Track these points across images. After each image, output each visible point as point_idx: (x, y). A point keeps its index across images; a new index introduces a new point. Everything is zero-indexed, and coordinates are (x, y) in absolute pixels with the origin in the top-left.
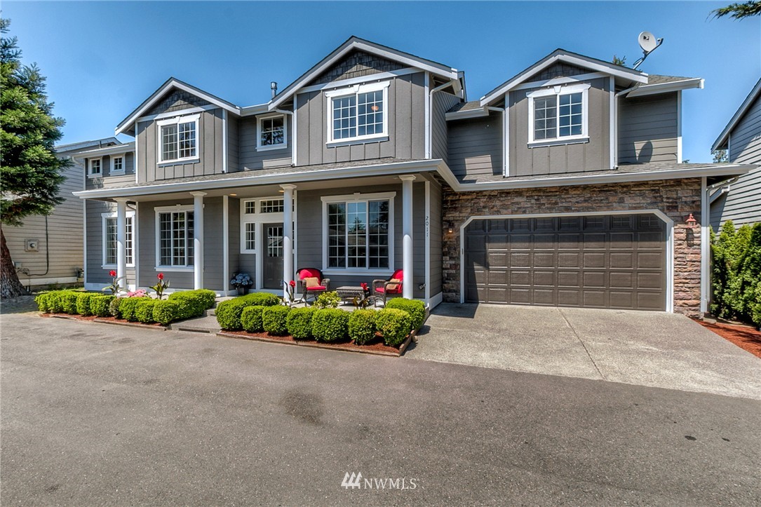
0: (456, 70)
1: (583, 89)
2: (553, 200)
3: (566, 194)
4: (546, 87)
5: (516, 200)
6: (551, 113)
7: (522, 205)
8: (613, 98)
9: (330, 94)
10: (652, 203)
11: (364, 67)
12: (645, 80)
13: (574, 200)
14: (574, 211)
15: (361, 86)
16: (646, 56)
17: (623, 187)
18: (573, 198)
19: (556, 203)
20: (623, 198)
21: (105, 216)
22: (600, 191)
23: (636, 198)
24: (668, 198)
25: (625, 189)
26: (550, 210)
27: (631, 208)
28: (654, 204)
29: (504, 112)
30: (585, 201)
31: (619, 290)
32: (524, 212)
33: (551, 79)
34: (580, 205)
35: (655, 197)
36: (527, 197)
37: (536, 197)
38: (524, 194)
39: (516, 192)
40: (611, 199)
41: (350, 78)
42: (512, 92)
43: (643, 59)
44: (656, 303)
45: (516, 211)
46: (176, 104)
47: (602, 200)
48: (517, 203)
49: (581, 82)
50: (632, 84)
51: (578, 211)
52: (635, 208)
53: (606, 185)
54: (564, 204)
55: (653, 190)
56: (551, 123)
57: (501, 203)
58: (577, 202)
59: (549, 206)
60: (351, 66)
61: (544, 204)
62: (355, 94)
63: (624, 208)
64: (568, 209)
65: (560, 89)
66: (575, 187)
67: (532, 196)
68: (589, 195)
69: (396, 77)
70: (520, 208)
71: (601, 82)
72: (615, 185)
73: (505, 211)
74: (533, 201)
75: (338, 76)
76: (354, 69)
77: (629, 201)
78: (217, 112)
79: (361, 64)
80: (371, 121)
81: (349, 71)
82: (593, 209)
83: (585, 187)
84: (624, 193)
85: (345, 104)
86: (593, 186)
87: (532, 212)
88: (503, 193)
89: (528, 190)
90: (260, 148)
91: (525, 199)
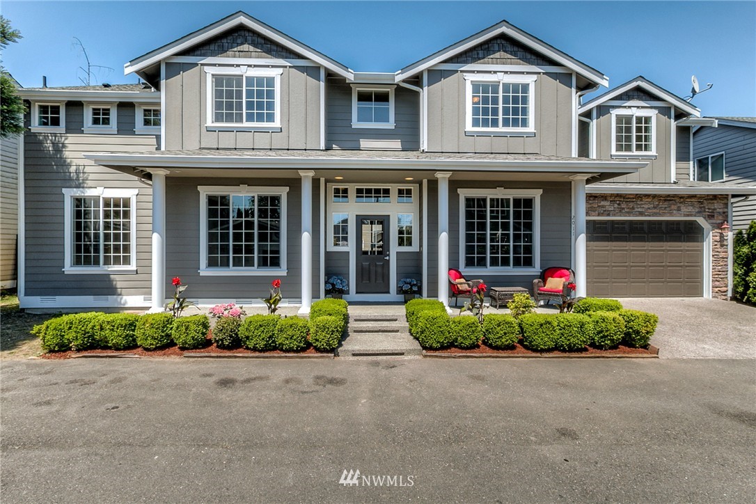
0: (608, 79)
1: (653, 113)
2: (631, 205)
3: (641, 200)
4: (625, 107)
5: (603, 203)
6: (628, 130)
7: (607, 208)
8: (673, 124)
9: (470, 78)
10: (699, 212)
11: (509, 56)
12: (698, 114)
13: (646, 206)
14: (646, 216)
15: (506, 75)
16: (694, 95)
17: (681, 198)
18: (646, 205)
19: (633, 208)
20: (679, 207)
21: (69, 194)
22: (665, 200)
23: (689, 207)
24: (709, 209)
25: (682, 200)
26: (629, 214)
27: (685, 215)
28: (699, 213)
29: (591, 123)
30: (655, 208)
31: (674, 282)
32: (608, 215)
33: (629, 100)
34: (651, 211)
35: (701, 208)
36: (611, 201)
37: (618, 202)
38: (609, 198)
39: (602, 196)
40: (673, 207)
41: (493, 64)
42: (599, 107)
43: (692, 97)
44: (696, 291)
45: (602, 213)
46: (240, 48)
47: (666, 208)
48: (603, 206)
49: (651, 107)
50: (686, 115)
51: (650, 216)
52: (688, 216)
53: (669, 196)
54: (639, 210)
55: (700, 202)
56: (628, 139)
57: (590, 206)
58: (649, 208)
59: (628, 210)
60: (494, 52)
61: (623, 208)
62: (499, 82)
63: (681, 216)
64: (641, 214)
65: (636, 110)
66: (647, 196)
67: (614, 201)
68: (657, 203)
69: (544, 73)
70: (605, 211)
71: (665, 111)
72: (675, 196)
73: (594, 213)
74: (616, 206)
75: (479, 59)
76: (497, 55)
77: (684, 209)
78: (313, 71)
79: (505, 51)
80: (516, 114)
81: (491, 56)
82: (660, 215)
83: (654, 196)
84: (680, 203)
85: (485, 91)
86: (660, 196)
87: (614, 215)
88: (591, 196)
89: (612, 195)
90: (356, 124)
91: (609, 203)
